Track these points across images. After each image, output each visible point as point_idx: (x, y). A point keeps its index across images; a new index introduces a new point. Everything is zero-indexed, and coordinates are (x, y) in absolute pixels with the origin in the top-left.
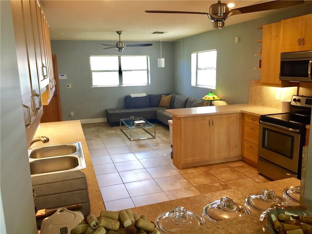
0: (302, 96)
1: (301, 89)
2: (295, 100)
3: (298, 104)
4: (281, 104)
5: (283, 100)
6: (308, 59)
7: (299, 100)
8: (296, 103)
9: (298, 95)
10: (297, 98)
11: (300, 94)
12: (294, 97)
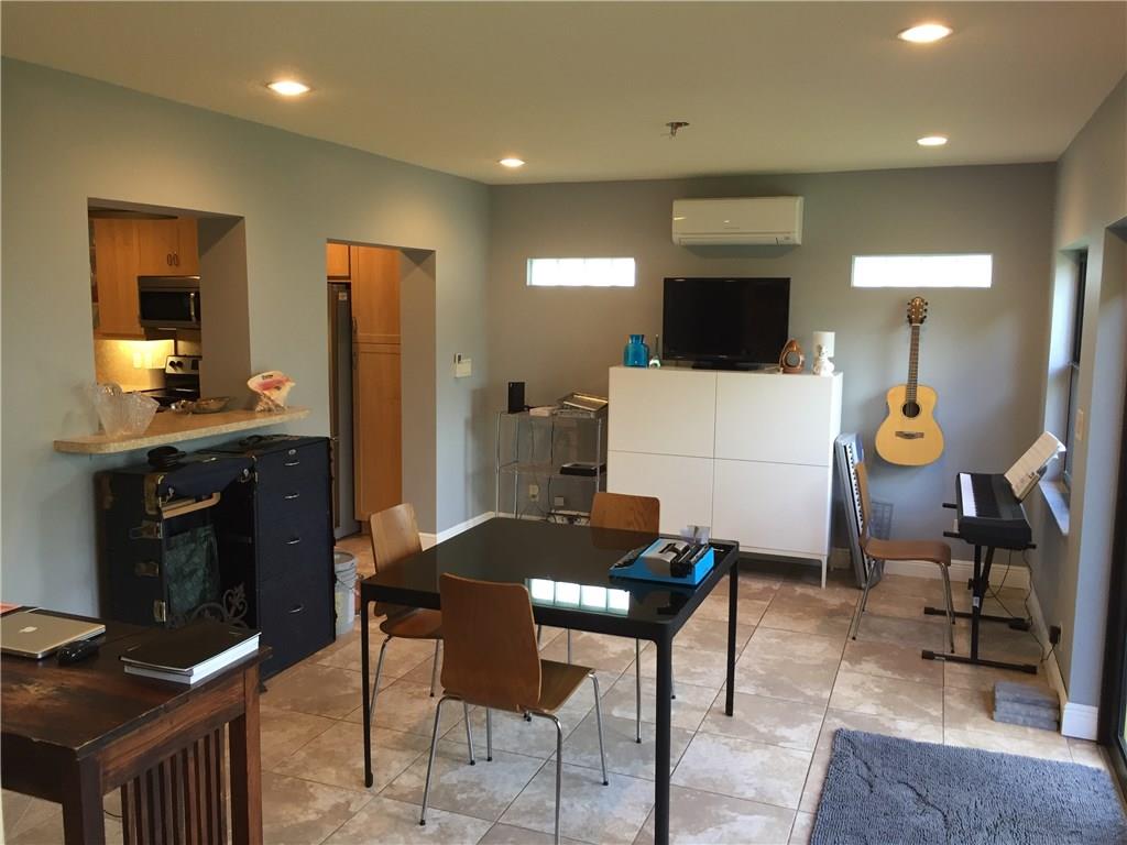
0: (185, 356)
1: (180, 343)
2: (172, 364)
3: (180, 371)
4: (147, 373)
5: (149, 366)
6: (188, 290)
7: (179, 364)
8: (175, 369)
9: (176, 355)
10: (175, 359)
11: (180, 353)
12: (171, 359)
